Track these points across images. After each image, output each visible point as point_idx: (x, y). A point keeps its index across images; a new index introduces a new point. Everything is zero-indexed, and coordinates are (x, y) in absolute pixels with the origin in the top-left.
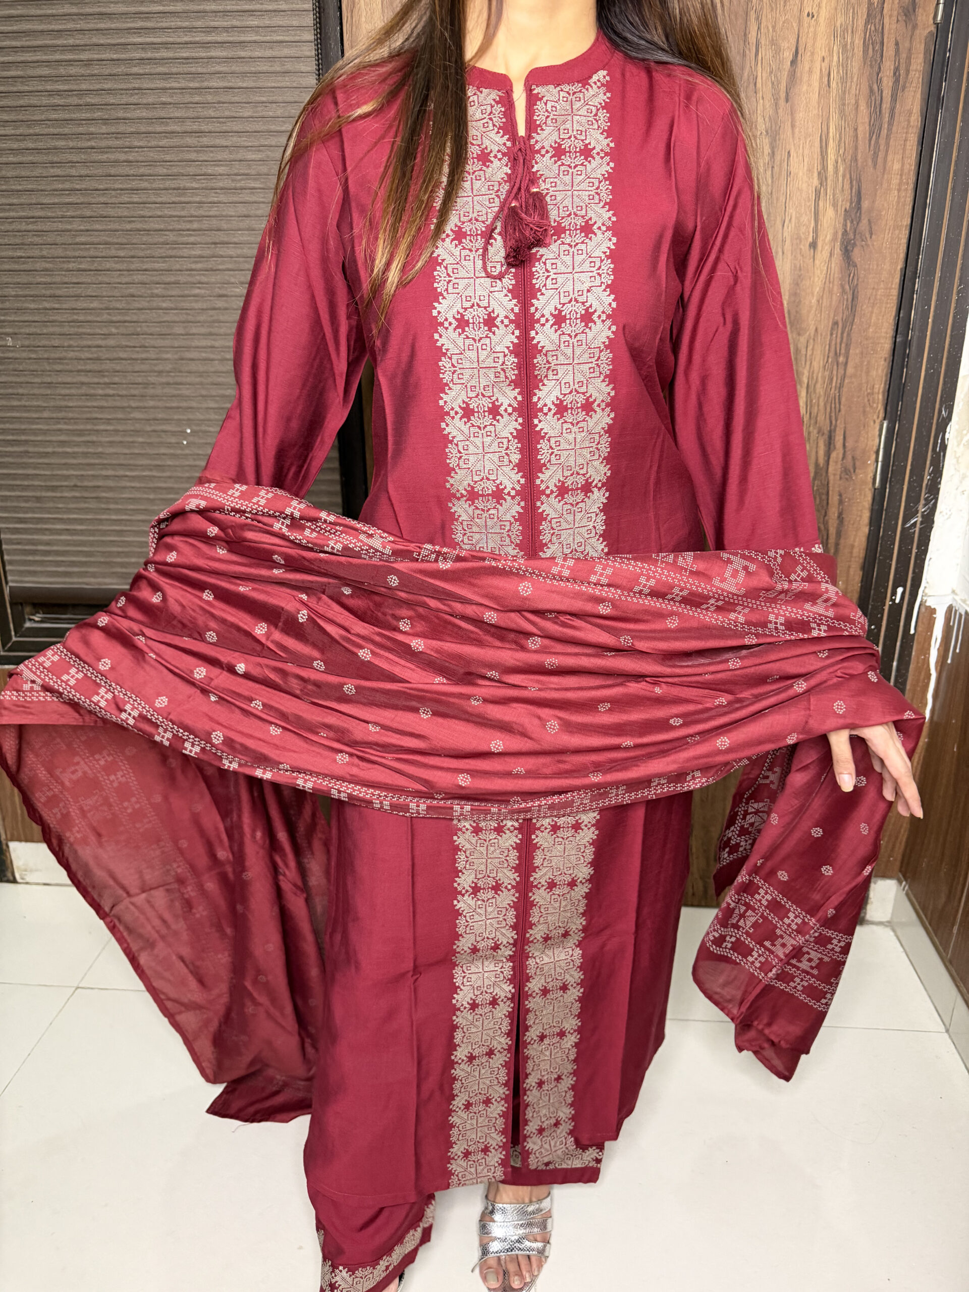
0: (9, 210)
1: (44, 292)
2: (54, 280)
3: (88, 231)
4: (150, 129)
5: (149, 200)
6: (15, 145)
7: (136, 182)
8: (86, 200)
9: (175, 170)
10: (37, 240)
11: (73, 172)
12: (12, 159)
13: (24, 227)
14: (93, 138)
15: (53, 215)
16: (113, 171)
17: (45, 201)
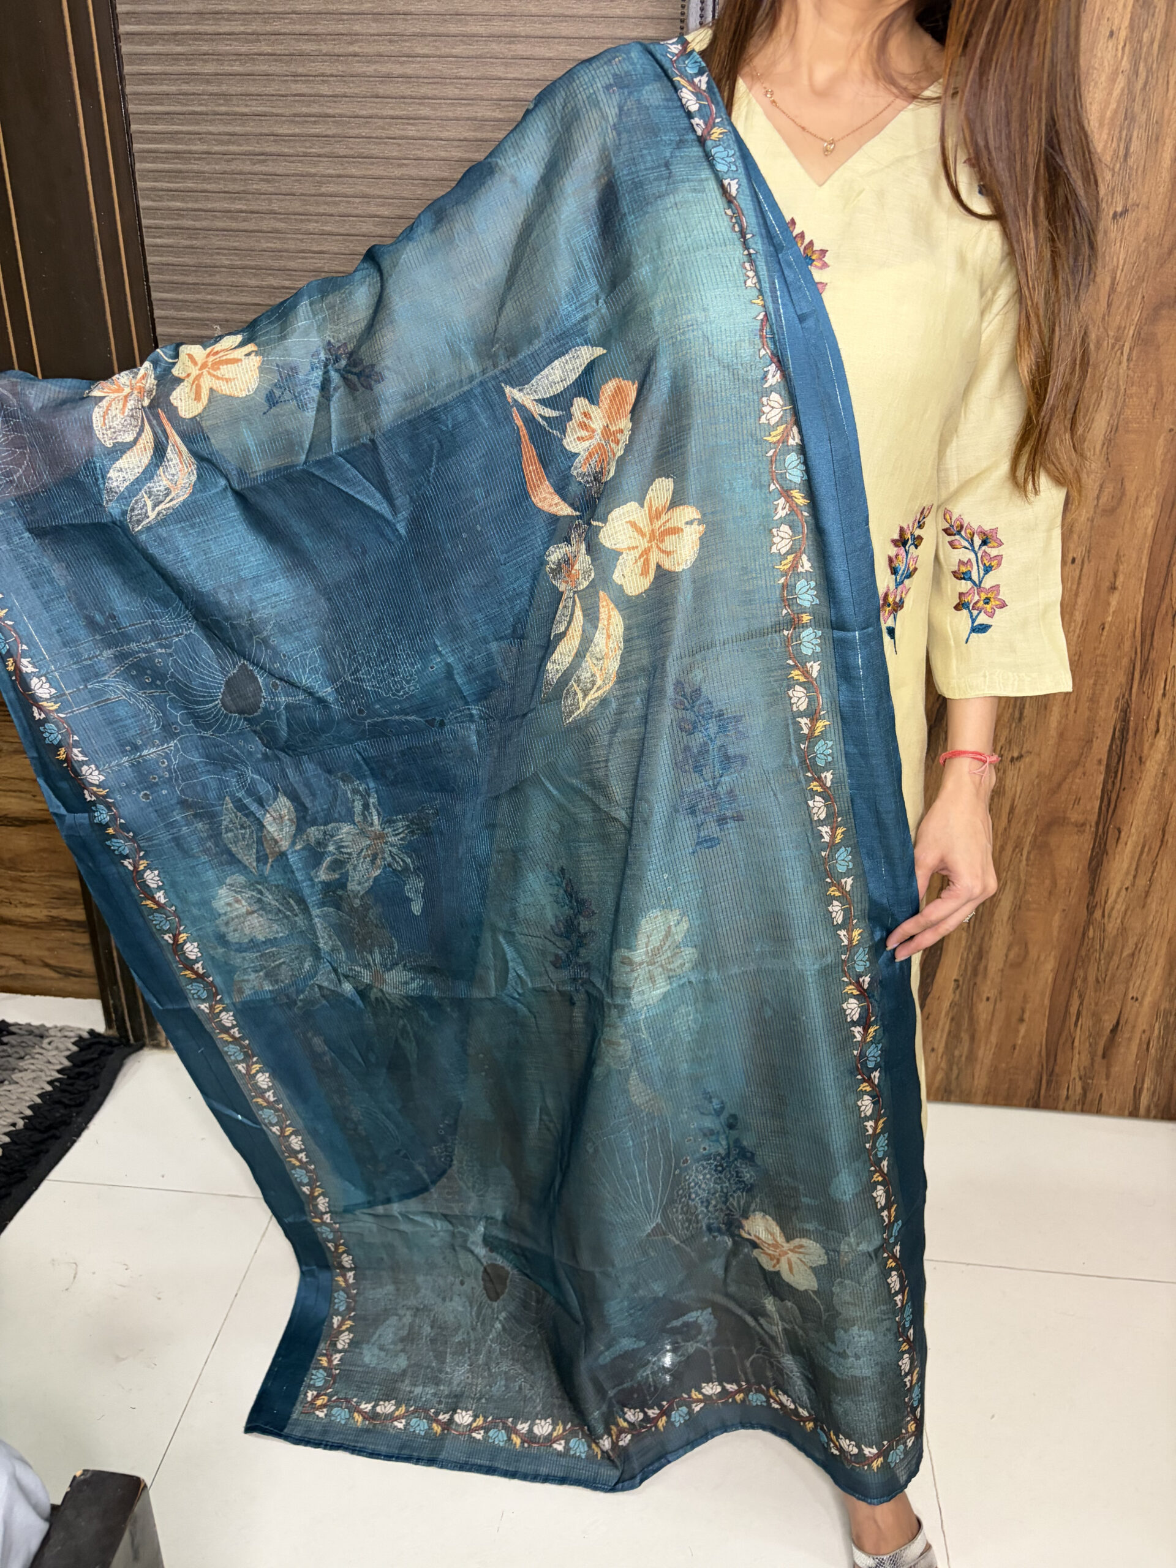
0: (229, 143)
1: (271, 262)
2: (286, 246)
3: (339, 176)
4: (442, 30)
5: (430, 134)
6: (243, 49)
7: (417, 107)
8: (339, 131)
9: (472, 91)
10: (264, 187)
11: (325, 89)
12: (237, 68)
13: (247, 167)
14: (357, 41)
15: (291, 151)
16: (381, 90)
17: (281, 131)
